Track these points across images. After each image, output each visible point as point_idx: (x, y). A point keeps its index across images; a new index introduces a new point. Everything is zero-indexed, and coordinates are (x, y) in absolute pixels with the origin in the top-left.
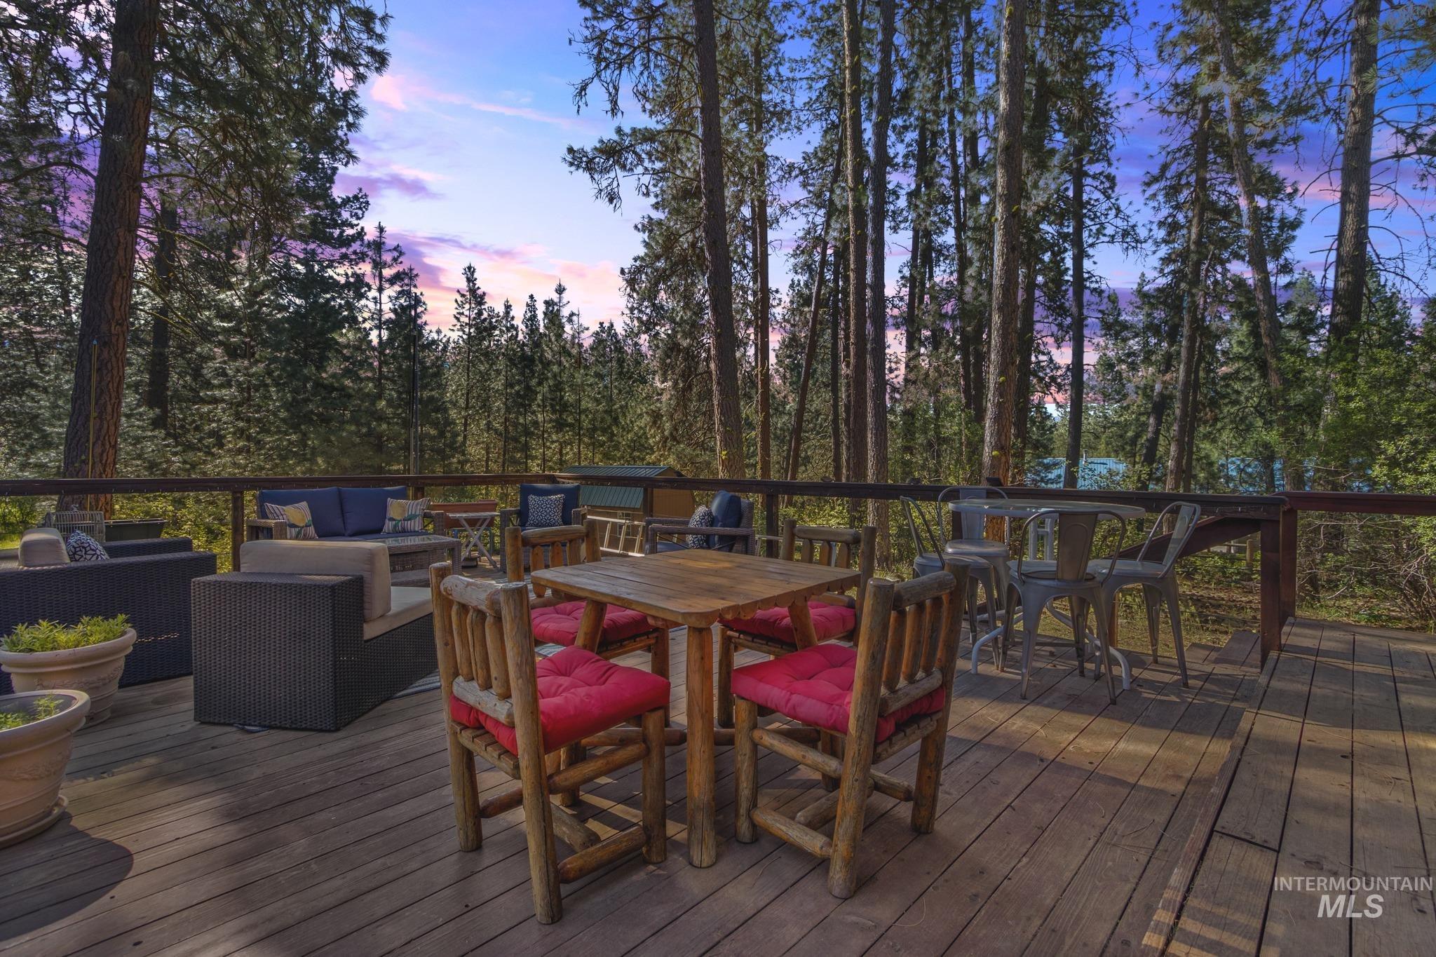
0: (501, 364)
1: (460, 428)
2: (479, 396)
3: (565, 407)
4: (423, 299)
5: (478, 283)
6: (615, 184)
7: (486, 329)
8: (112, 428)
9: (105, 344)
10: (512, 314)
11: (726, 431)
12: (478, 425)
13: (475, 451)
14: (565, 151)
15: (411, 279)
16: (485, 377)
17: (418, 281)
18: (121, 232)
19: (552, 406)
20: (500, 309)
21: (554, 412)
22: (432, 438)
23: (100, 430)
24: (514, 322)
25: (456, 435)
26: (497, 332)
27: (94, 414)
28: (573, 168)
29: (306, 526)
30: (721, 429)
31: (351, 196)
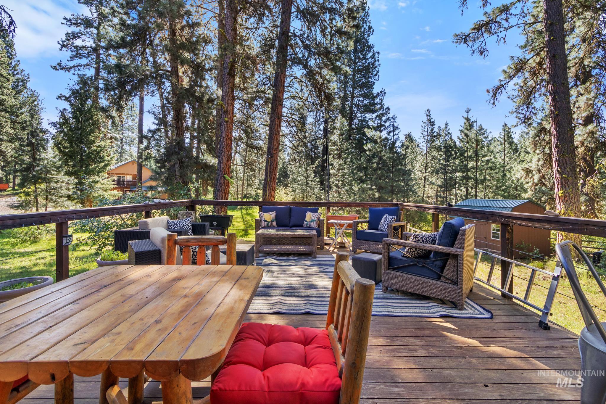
5: (432, 116)
6: (484, 44)
7: (434, 137)
8: (273, 184)
9: (272, 157)
10: (448, 127)
11: (562, 178)
14: (452, 36)
15: (394, 119)
17: (397, 120)
18: (276, 120)
20: (442, 127)
23: (270, 185)
27: (269, 180)
28: (457, 44)
29: (271, 221)
30: (558, 176)
31: (379, 92)
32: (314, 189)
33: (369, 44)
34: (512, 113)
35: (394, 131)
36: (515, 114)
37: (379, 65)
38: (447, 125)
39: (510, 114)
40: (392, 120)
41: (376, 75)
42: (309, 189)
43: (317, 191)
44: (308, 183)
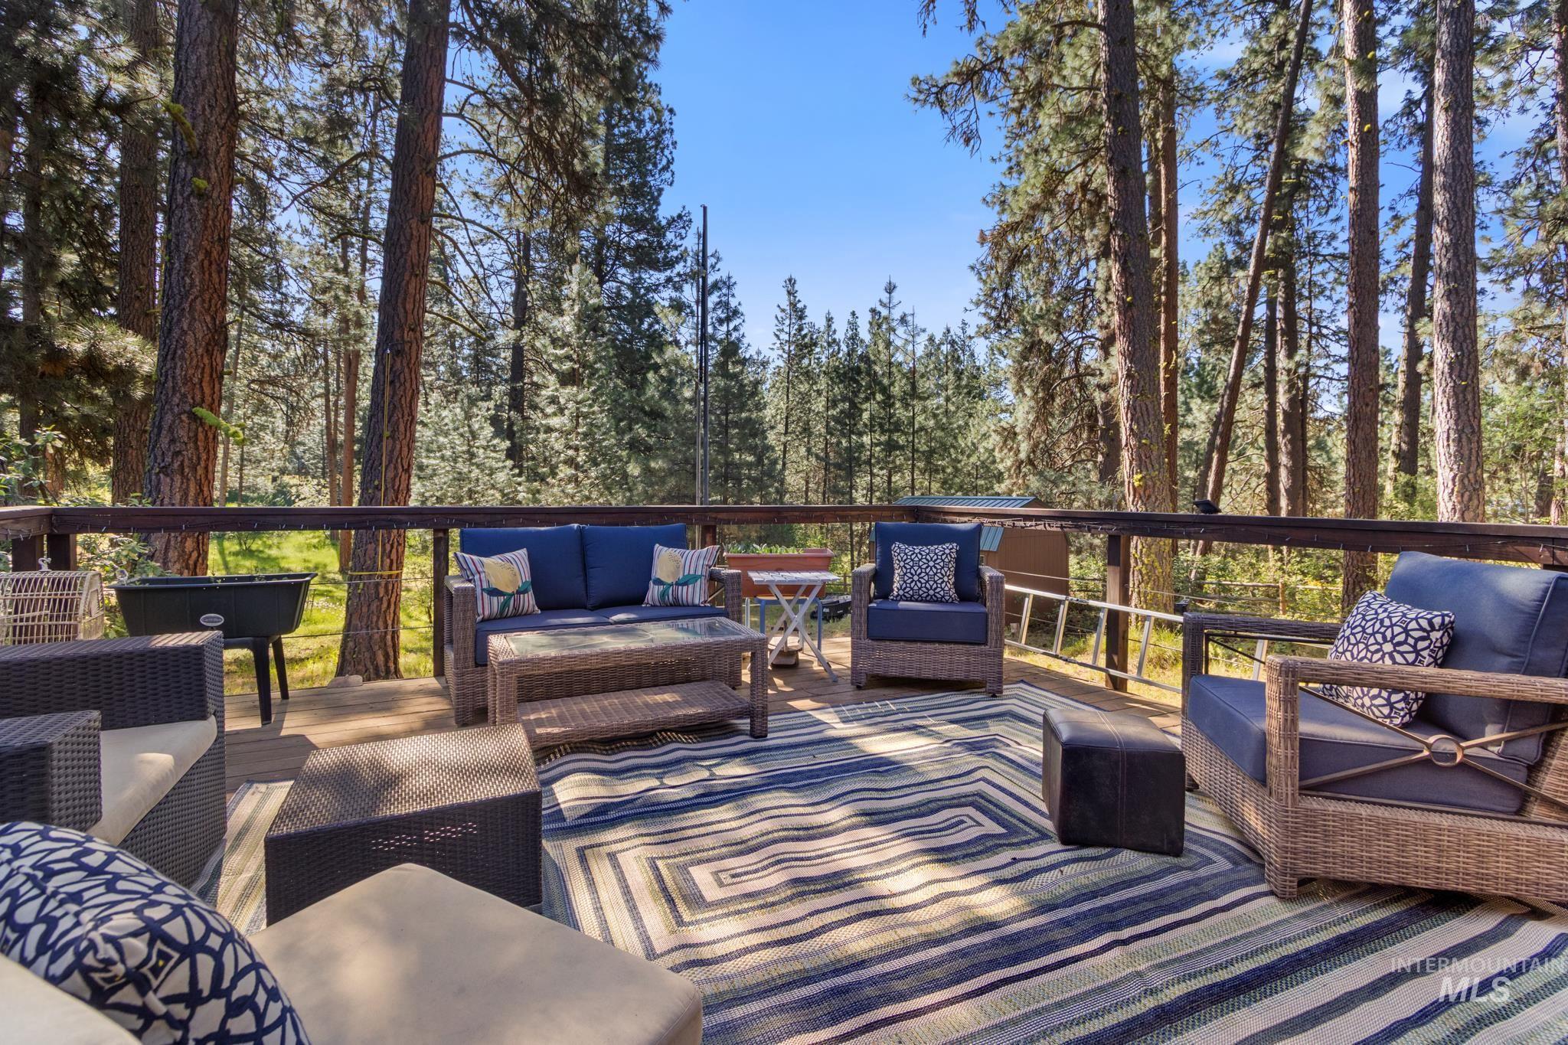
0: (823, 383)
1: (779, 453)
2: (799, 419)
3: (897, 427)
4: (741, 309)
5: (799, 296)
6: (973, 118)
7: (806, 346)
8: (405, 449)
9: (398, 352)
10: (833, 327)
12: (797, 452)
13: (793, 480)
14: (909, 82)
15: (729, 288)
16: (805, 398)
17: (736, 290)
18: (414, 223)
19: (881, 426)
20: (821, 324)
21: (883, 432)
22: (750, 465)
23: (392, 451)
24: (836, 336)
25: (775, 462)
26: (818, 350)
27: (387, 434)
28: (918, 105)
29: (519, 592)
30: (1132, 442)
31: (675, 215)
32: (492, 472)
33: (647, 81)
34: (978, 304)
35: (728, 319)
36: (982, 309)
37: (674, 144)
38: (829, 320)
39: (972, 307)
40: (724, 291)
41: (666, 168)
42: (475, 473)
43: (501, 477)
44: (473, 455)
